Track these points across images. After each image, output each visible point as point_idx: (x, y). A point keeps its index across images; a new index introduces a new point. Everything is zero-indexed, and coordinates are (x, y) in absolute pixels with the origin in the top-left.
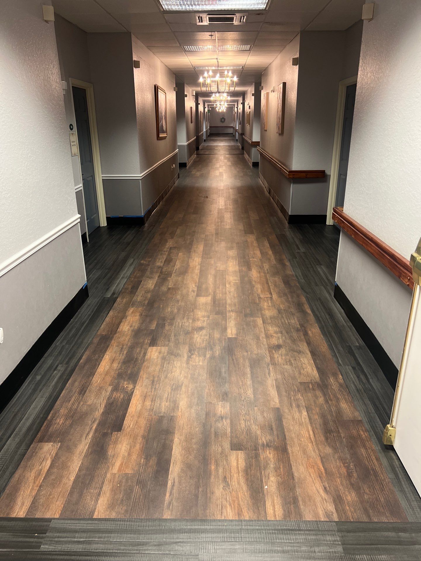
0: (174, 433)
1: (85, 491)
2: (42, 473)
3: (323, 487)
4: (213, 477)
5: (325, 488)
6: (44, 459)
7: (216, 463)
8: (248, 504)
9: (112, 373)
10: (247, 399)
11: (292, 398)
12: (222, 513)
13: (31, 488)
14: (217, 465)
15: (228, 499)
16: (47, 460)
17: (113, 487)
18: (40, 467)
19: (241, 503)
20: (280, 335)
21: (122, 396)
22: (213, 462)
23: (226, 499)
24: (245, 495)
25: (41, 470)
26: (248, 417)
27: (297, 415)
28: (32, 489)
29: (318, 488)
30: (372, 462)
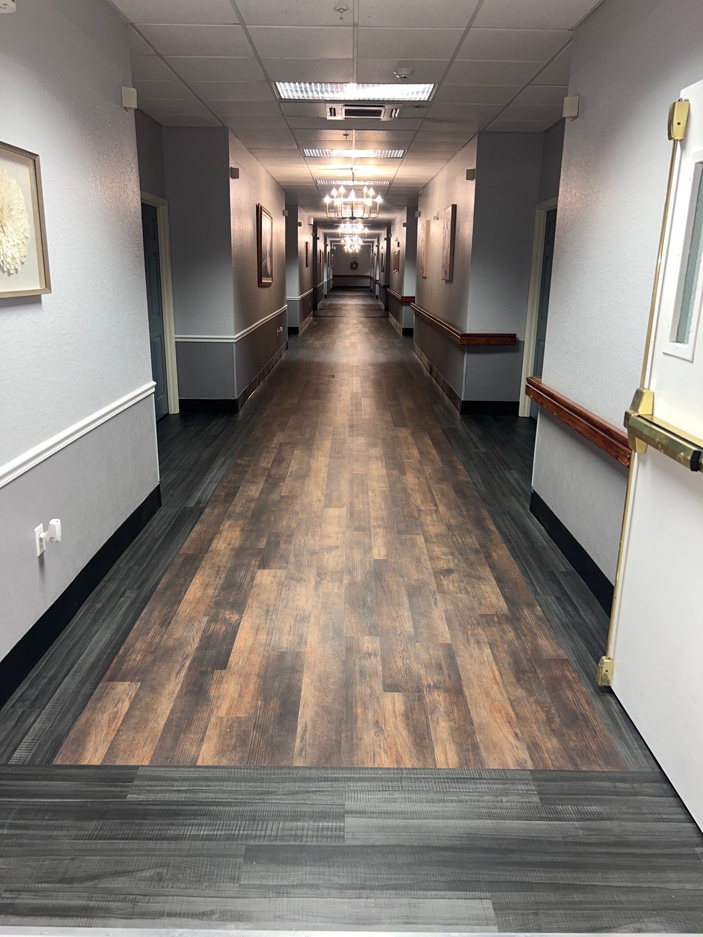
0: (303, 672)
1: (182, 736)
2: (118, 715)
3: (513, 734)
4: (359, 722)
5: (516, 735)
6: (119, 700)
7: (363, 706)
8: (410, 751)
9: (207, 601)
10: (404, 633)
11: (470, 632)
12: (374, 760)
13: (105, 732)
14: (365, 708)
15: (382, 746)
16: (124, 701)
17: (220, 732)
18: (115, 709)
19: (400, 749)
20: (450, 557)
21: (224, 628)
22: (359, 704)
23: (380, 745)
24: (405, 741)
25: (117, 712)
26: (406, 654)
27: (476, 652)
28: (107, 733)
29: (507, 735)
30: (581, 706)
